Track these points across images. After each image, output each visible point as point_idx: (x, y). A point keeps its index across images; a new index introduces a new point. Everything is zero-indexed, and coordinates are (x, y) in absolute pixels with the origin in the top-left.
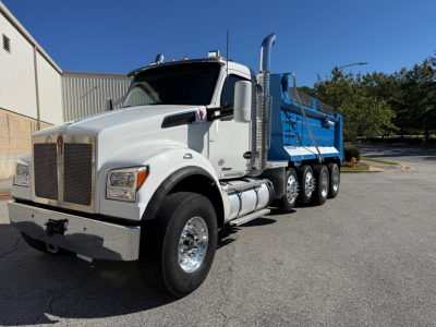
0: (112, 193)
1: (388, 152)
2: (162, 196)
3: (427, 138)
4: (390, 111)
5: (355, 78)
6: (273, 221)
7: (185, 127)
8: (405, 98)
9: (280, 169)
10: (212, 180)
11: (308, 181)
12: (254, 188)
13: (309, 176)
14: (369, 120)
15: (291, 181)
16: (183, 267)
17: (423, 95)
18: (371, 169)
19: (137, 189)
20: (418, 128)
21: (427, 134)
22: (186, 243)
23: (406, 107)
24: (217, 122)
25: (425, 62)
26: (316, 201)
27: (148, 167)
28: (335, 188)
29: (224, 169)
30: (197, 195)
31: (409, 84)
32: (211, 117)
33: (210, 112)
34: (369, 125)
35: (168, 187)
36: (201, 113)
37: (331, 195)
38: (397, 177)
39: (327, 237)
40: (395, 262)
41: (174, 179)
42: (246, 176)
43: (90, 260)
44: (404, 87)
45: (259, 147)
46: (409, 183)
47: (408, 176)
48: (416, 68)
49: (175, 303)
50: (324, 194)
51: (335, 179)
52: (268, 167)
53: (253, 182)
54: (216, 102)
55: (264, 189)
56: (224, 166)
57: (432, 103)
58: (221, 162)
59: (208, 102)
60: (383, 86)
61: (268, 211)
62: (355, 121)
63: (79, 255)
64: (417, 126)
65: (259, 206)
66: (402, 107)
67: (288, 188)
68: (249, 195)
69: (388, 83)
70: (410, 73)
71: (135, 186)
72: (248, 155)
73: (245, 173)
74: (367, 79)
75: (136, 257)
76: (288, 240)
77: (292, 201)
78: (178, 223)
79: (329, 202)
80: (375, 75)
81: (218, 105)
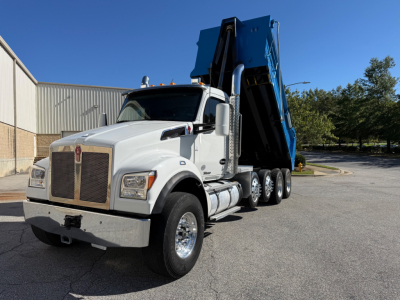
0: (125, 193)
1: (329, 158)
2: (165, 195)
3: (360, 146)
4: (330, 124)
5: (300, 95)
6: (239, 218)
7: (178, 140)
8: (341, 112)
9: (247, 173)
10: (199, 182)
11: (267, 183)
12: (228, 189)
13: (268, 180)
14: (312, 131)
15: (255, 183)
16: (179, 254)
17: (356, 109)
18: (316, 173)
19: (148, 190)
20: (353, 138)
21: (361, 143)
22: (180, 234)
23: (342, 119)
24: (200, 135)
25: (357, 82)
26: (273, 200)
27: (155, 172)
28: (288, 190)
29: (205, 173)
30: (188, 194)
31: (344, 100)
32: (196, 131)
33: (196, 127)
34: (313, 135)
35: (170, 187)
36: (189, 128)
37: (285, 195)
38: (337, 181)
39: (286, 230)
40: (342, 249)
41: (174, 181)
42: (221, 179)
43: (105, 249)
44: (340, 102)
45: (231, 155)
46: (347, 185)
47: (347, 180)
48: (349, 87)
49: (174, 283)
50: (280, 194)
51: (288, 182)
52: (238, 171)
53: (226, 184)
54: (200, 120)
55: (235, 191)
56: (205, 170)
57: (364, 117)
58: (203, 168)
59: (194, 119)
60: (323, 101)
61: (238, 208)
62: (301, 131)
63: (93, 245)
64: (352, 136)
65: (232, 204)
66: (339, 119)
67: (253, 189)
68: (224, 195)
69: (327, 98)
70: (344, 91)
71: (146, 187)
72: (223, 162)
73: (220, 176)
74: (310, 95)
75: (146, 244)
76: (255, 233)
77: (256, 200)
78: (175, 218)
79: (283, 202)
80: (316, 91)
81: (201, 122)
